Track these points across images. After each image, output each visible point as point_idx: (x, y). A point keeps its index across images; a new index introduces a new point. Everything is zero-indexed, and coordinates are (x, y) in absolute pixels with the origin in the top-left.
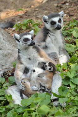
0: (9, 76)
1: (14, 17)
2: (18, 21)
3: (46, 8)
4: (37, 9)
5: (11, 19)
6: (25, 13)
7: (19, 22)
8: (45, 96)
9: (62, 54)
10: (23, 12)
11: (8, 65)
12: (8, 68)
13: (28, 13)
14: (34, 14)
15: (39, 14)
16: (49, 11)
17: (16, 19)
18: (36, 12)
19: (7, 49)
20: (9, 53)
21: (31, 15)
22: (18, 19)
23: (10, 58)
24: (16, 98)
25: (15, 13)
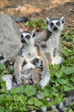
0: (10, 65)
1: (32, 13)
2: (34, 17)
3: (62, 11)
4: (54, 10)
5: (29, 14)
6: (42, 11)
7: (34, 19)
8: (32, 88)
9: (57, 55)
10: (41, 10)
11: (13, 55)
12: (12, 58)
13: (45, 12)
14: (50, 14)
15: (54, 15)
16: (63, 14)
17: (33, 15)
18: (52, 13)
19: (15, 41)
20: (16, 45)
21: (47, 14)
22: (35, 15)
23: (16, 50)
24: (8, 85)
25: (34, 9)
